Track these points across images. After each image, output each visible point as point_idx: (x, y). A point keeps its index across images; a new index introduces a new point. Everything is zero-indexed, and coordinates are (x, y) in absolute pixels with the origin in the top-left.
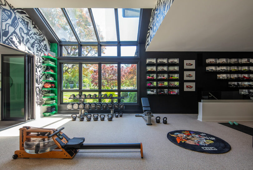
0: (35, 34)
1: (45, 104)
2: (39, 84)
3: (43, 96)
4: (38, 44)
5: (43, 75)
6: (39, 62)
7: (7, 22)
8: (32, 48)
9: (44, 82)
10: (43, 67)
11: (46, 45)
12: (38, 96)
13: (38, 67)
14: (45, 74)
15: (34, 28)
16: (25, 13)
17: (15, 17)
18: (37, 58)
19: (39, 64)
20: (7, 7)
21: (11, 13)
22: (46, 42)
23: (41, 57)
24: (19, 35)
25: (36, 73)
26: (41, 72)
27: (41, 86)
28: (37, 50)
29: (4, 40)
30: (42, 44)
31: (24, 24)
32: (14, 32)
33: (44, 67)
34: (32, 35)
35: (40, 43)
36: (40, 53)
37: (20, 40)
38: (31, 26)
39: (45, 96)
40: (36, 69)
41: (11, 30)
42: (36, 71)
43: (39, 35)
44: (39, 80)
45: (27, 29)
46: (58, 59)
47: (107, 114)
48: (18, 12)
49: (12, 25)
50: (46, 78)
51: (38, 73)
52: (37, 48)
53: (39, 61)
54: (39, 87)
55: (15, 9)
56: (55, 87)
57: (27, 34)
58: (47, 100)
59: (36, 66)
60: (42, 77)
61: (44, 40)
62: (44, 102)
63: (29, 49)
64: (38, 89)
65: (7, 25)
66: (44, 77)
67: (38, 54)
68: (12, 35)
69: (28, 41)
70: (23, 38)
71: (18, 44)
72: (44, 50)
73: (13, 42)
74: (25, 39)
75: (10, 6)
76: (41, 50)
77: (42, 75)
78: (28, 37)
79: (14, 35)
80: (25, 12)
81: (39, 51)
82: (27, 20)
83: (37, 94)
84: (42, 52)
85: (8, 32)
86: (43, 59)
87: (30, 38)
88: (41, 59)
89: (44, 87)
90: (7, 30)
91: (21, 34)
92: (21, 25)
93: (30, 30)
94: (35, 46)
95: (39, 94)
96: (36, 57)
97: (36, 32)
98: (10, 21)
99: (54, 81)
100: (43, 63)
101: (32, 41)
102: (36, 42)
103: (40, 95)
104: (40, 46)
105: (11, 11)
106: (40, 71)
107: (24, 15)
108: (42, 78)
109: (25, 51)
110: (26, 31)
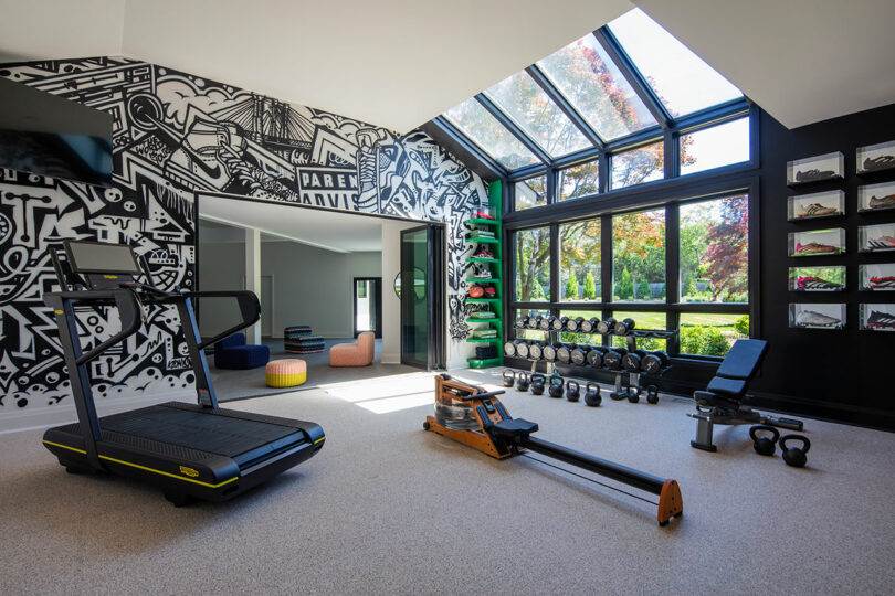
0: (447, 173)
1: (475, 338)
2: (457, 290)
3: (467, 317)
4: (456, 193)
5: (468, 267)
6: (458, 237)
7: (390, 169)
8: (439, 209)
9: (470, 284)
10: (467, 247)
11: (476, 191)
12: (454, 318)
13: (455, 249)
14: (472, 263)
15: (444, 160)
16: (424, 137)
17: (404, 153)
18: (453, 229)
19: (457, 241)
20: (390, 141)
21: (396, 149)
22: (477, 184)
23: (462, 225)
24: (412, 187)
25: (450, 264)
26: (463, 261)
27: (462, 292)
28: (453, 209)
29: (383, 207)
30: (466, 191)
31: (421, 162)
32: (403, 185)
33: (471, 247)
34: (441, 179)
35: (460, 190)
36: (460, 214)
37: (412, 198)
38: (437, 158)
39: (472, 318)
40: (450, 254)
41: (397, 181)
42: (450, 260)
43: (458, 172)
44: (456, 278)
45: (429, 169)
46: (504, 222)
47: (586, 382)
48: (409, 140)
49: (397, 174)
50: (477, 272)
51: (456, 261)
52: (452, 206)
53: (458, 233)
54: (456, 297)
55: (403, 137)
56: (496, 296)
57: (429, 180)
58: (478, 330)
59: (450, 247)
60: (464, 272)
61: (471, 179)
62: (471, 332)
63: (433, 212)
64: (453, 300)
65: (389, 175)
66: (471, 270)
67: (454, 218)
68: (397, 192)
69: (431, 193)
70: (419, 190)
71: (410, 207)
72: (470, 206)
73: (400, 206)
74: (424, 192)
75: (393, 136)
76: (461, 206)
77: (463, 268)
78: (431, 186)
79: (401, 191)
80: (423, 133)
81: (458, 210)
82: (427, 148)
83: (452, 312)
84: (464, 212)
85: (390, 188)
86: (468, 227)
87: (436, 186)
88: (463, 227)
89: (468, 296)
90: (389, 185)
91: (415, 185)
92: (415, 166)
93: (434, 170)
94: (447, 201)
95: (457, 314)
96: (449, 227)
97: (449, 169)
98: (393, 167)
99: (494, 281)
100: (468, 236)
101: (438, 193)
102: (449, 192)
103: (460, 314)
104: (460, 197)
105: (397, 144)
106: (458, 259)
107: (421, 142)
108: (465, 275)
109: (426, 219)
110: (425, 175)
